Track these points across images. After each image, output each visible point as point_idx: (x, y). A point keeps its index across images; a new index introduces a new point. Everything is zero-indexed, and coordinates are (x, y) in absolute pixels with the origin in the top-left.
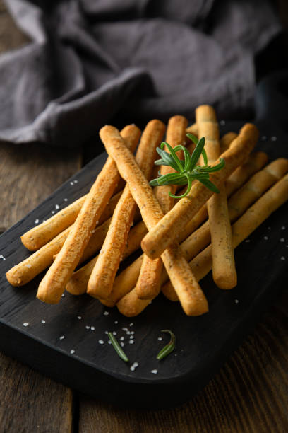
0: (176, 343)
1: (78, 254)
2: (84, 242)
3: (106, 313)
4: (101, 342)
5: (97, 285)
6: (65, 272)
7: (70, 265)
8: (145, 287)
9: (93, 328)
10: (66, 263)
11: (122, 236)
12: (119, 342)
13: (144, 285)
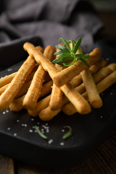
0: (72, 132)
1: (17, 89)
2: (20, 85)
3: (32, 120)
4: (31, 131)
5: (29, 101)
6: (10, 96)
7: (13, 93)
8: (55, 103)
9: (26, 125)
10: (10, 92)
11: (39, 83)
12: (41, 131)
13: (54, 102)
